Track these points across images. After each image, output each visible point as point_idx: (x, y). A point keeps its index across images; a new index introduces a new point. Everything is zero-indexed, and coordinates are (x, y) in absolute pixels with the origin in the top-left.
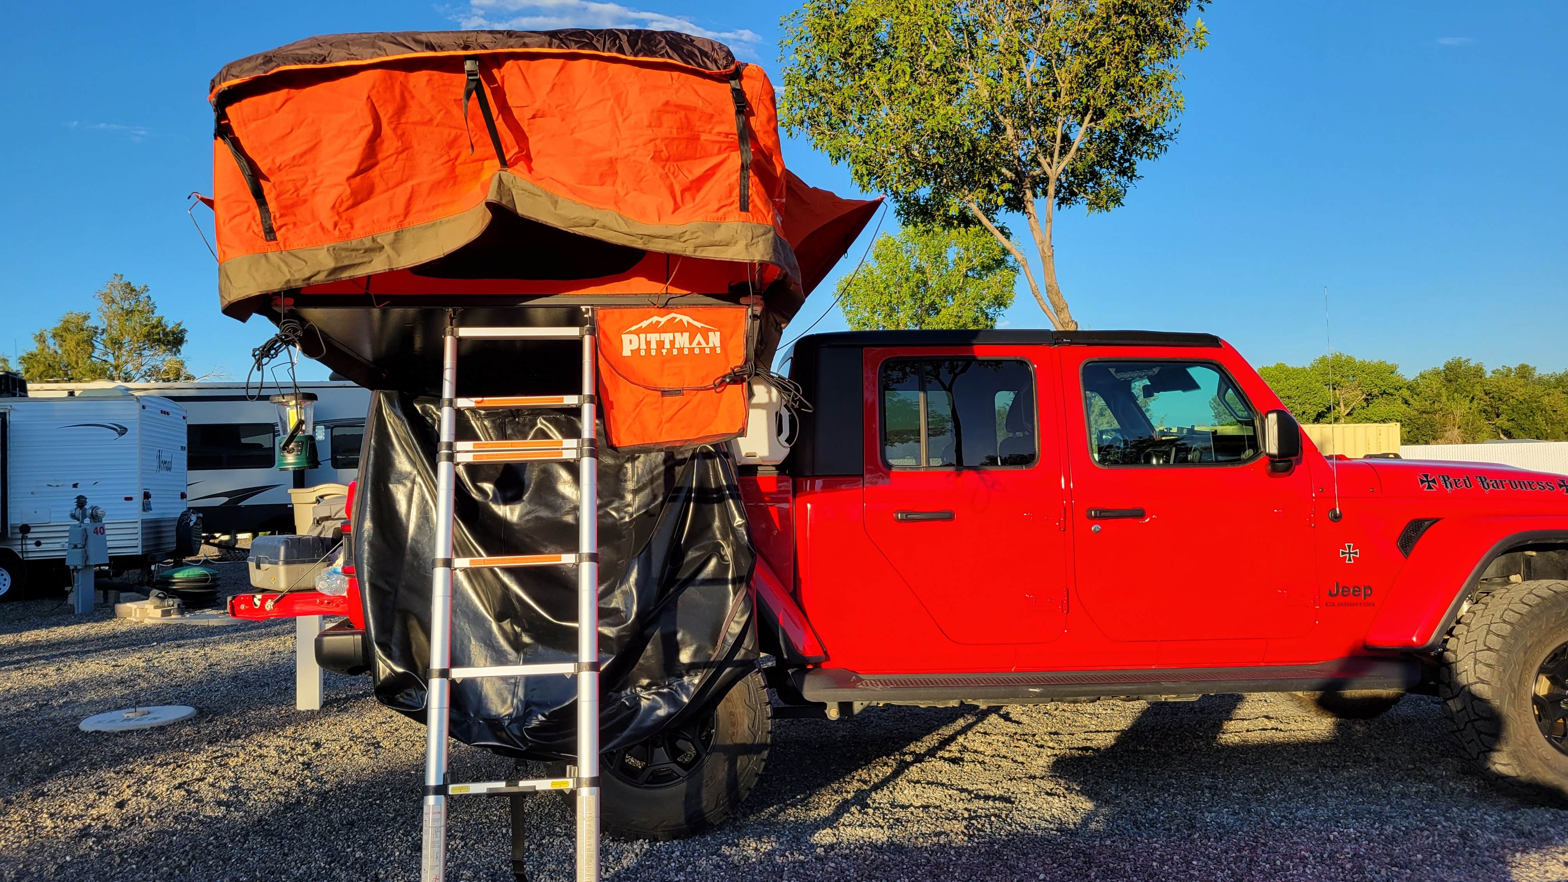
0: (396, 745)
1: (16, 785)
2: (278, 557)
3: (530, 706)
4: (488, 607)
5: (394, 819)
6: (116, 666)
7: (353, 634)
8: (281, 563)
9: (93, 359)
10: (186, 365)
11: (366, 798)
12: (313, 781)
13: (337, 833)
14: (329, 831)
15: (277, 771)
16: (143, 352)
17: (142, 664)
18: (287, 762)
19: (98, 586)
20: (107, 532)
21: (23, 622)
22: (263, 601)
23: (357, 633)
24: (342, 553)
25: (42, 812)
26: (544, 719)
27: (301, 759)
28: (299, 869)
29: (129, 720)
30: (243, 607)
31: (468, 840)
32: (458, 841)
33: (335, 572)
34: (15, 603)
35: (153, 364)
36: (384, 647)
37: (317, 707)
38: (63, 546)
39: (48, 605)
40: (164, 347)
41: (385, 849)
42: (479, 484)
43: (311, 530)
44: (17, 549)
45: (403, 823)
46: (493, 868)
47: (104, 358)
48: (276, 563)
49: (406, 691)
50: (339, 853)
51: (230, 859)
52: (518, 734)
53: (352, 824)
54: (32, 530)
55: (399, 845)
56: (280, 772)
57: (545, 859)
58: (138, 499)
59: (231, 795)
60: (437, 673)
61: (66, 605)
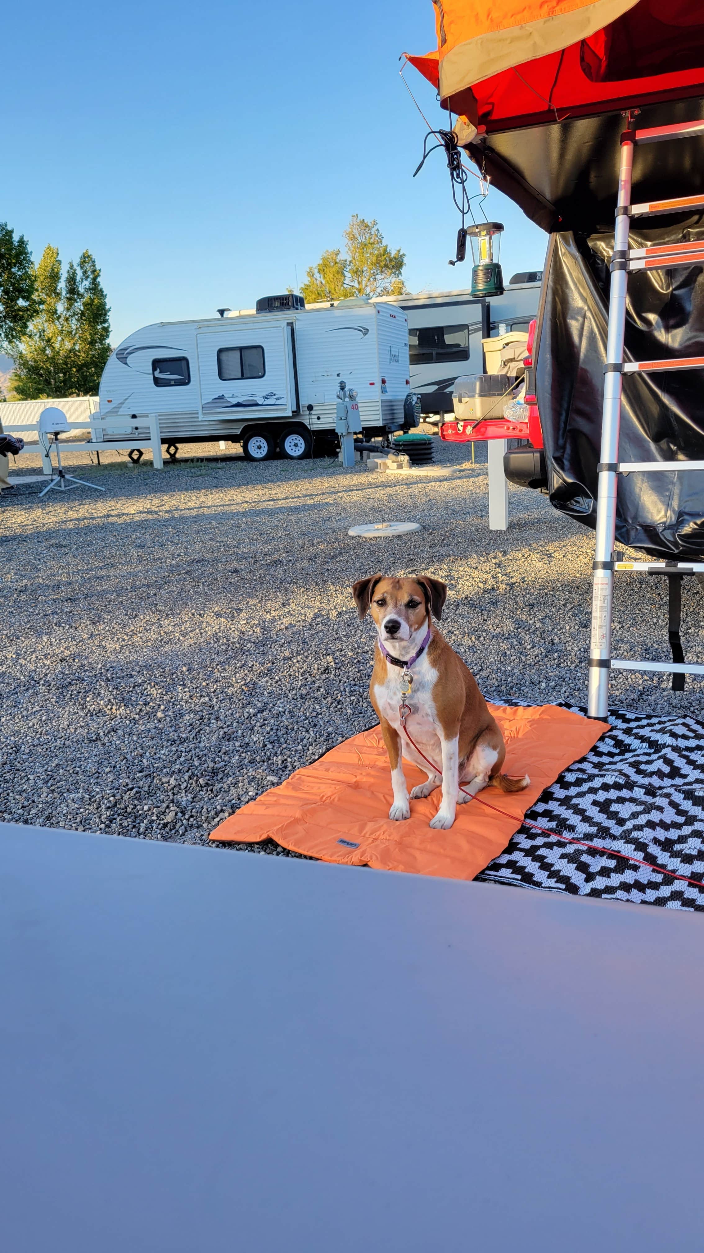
0: (564, 556)
1: (312, 565)
2: (474, 391)
3: (682, 516)
4: (646, 428)
5: (564, 605)
6: (370, 498)
7: (533, 452)
8: (477, 396)
9: (345, 286)
10: (405, 284)
11: (543, 589)
12: (503, 575)
13: (522, 610)
14: (516, 608)
15: (477, 568)
16: (377, 277)
17: (385, 498)
18: (484, 562)
19: (357, 449)
20: (360, 409)
21: (313, 471)
22: (465, 427)
23: (536, 452)
24: (524, 388)
25: (328, 581)
26: (696, 527)
27: (494, 561)
28: (495, 630)
29: (378, 529)
30: (450, 431)
31: (624, 624)
32: (616, 624)
33: (519, 404)
34: (308, 460)
35: (384, 285)
36: (559, 460)
37: (504, 528)
38: (334, 419)
39: (327, 461)
40: (390, 271)
41: (559, 624)
42: (644, 315)
43: (499, 371)
44: (306, 422)
45: (572, 608)
46: (646, 645)
47: (352, 284)
48: (473, 396)
49: (575, 499)
50: (524, 623)
51: (447, 619)
52: (672, 539)
53: (533, 605)
54: (314, 408)
55: (568, 622)
56: (479, 568)
57: (691, 644)
58: (378, 384)
59: (446, 580)
60: (607, 467)
61: (338, 461)
